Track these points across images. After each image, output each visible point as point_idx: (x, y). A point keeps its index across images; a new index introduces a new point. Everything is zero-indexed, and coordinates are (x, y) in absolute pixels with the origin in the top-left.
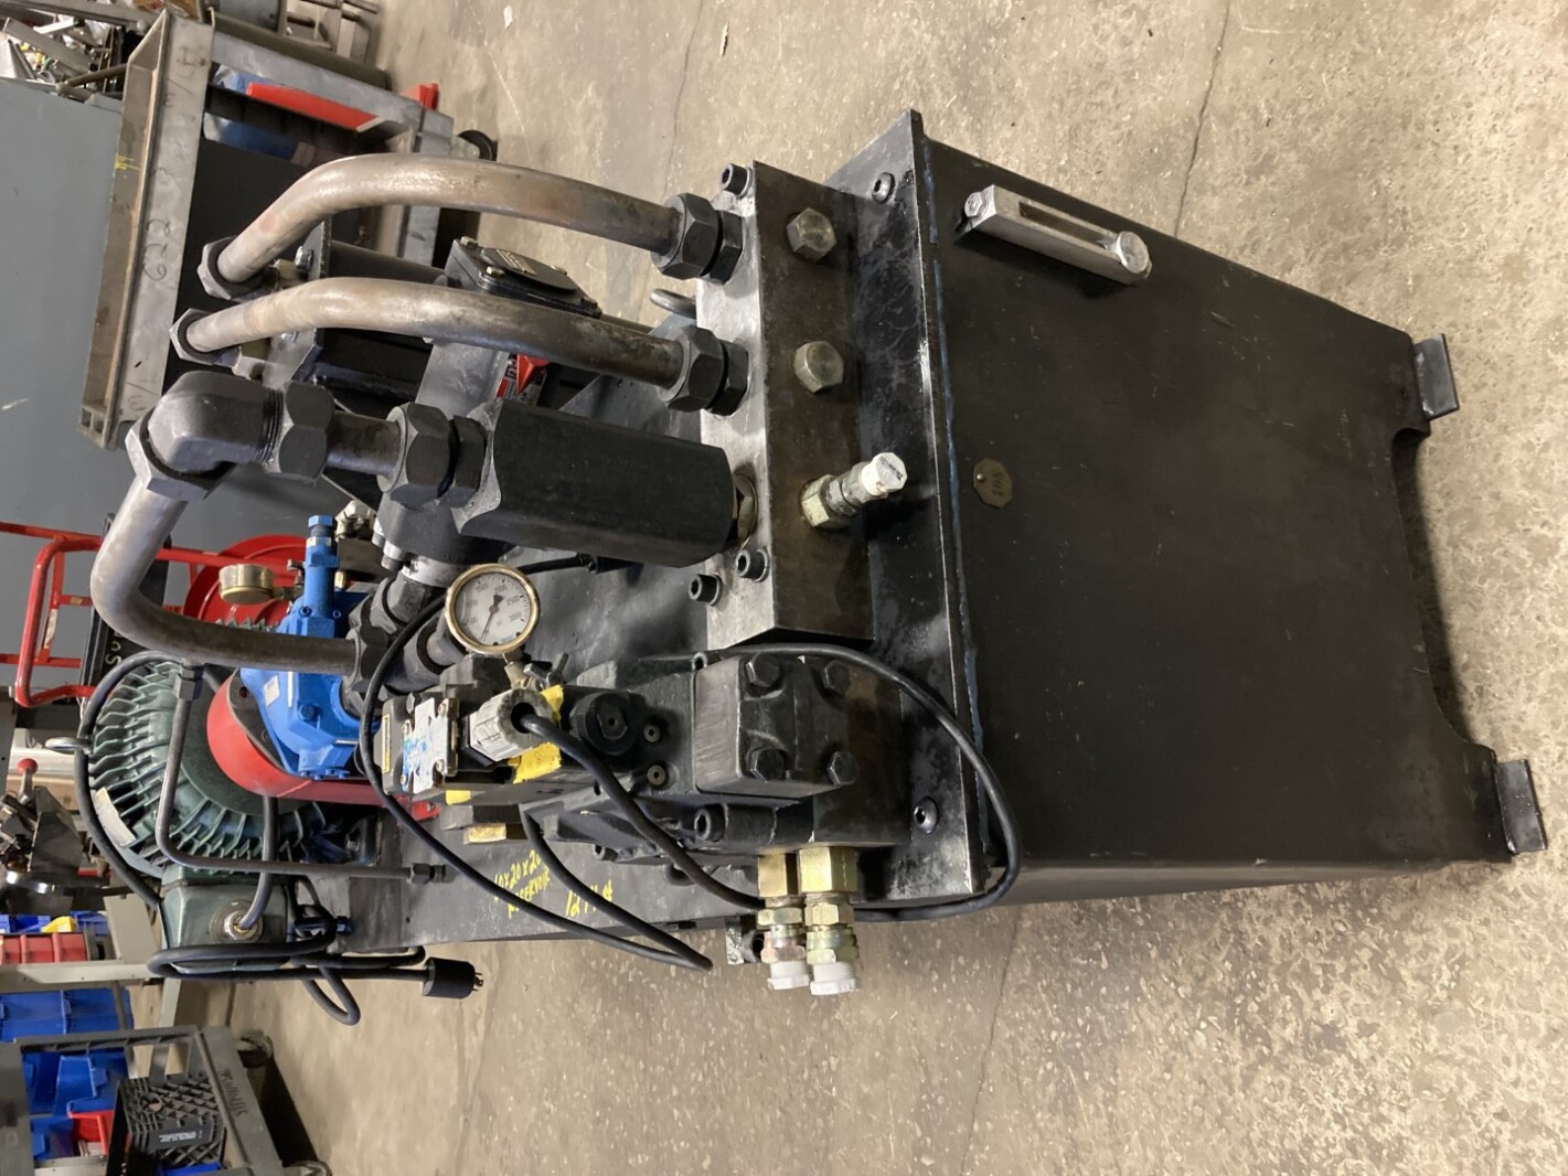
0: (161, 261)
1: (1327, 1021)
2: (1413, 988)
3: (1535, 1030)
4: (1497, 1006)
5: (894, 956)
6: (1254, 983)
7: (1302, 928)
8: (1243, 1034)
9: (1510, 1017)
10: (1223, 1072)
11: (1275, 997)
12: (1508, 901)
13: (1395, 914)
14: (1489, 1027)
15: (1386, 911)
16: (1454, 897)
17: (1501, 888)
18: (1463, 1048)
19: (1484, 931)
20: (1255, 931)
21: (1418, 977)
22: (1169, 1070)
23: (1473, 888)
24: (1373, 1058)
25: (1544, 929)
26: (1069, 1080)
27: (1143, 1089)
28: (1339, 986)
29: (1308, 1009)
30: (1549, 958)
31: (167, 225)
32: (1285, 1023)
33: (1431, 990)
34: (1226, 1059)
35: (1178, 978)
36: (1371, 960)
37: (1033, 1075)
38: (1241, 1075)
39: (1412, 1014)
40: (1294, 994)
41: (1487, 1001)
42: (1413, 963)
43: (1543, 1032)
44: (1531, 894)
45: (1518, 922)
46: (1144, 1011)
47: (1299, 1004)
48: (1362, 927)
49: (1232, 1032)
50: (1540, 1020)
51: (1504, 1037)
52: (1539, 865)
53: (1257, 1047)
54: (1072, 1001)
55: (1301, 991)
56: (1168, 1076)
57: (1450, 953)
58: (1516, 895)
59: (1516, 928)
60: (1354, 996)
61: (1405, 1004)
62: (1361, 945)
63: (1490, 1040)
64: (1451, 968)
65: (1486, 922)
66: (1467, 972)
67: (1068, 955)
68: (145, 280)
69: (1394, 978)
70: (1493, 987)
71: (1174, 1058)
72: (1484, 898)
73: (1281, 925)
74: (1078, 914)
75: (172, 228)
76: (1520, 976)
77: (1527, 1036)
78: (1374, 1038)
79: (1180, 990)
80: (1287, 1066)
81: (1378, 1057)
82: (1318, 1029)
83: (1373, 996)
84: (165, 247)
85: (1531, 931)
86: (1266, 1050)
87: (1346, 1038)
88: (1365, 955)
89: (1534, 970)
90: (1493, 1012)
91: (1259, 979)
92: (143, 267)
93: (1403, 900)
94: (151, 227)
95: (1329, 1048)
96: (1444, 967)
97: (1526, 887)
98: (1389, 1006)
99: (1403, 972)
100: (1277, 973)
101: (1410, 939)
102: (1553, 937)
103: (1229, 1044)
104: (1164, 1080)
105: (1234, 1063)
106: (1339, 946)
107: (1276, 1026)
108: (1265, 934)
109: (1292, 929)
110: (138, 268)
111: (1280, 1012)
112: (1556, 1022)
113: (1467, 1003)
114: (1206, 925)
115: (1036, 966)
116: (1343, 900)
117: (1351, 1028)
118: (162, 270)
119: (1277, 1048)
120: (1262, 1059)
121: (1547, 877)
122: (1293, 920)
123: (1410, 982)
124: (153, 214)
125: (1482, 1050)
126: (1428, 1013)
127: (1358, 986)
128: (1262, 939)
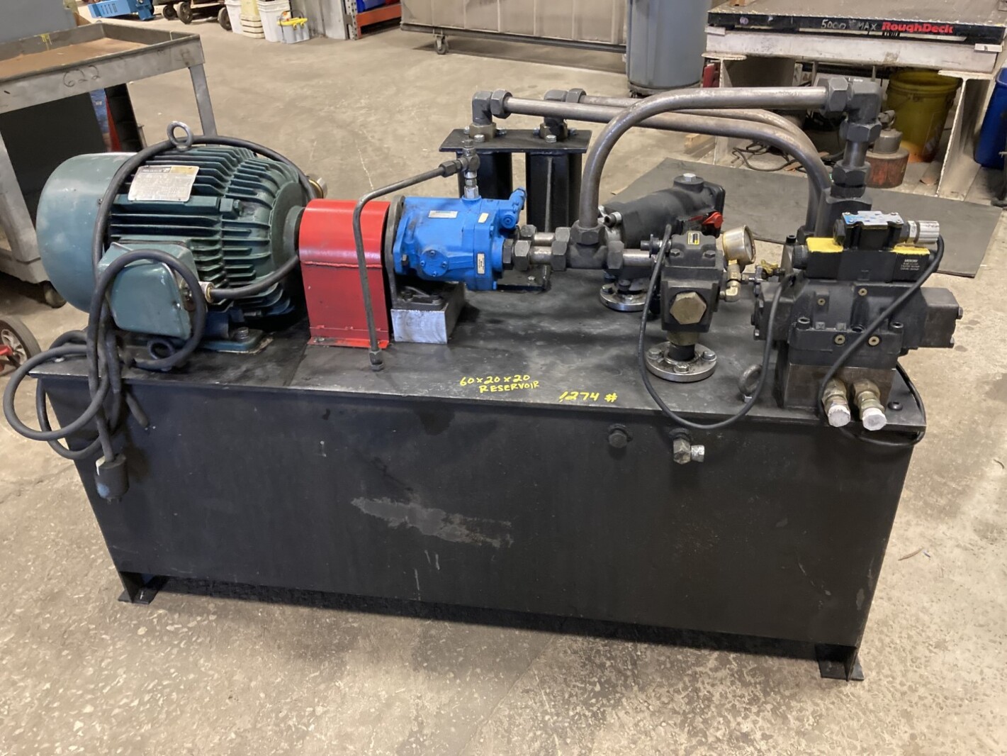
0: (77, 81)
1: (744, 731)
2: (793, 723)
3: (855, 748)
4: (837, 735)
5: (416, 659)
6: (702, 710)
7: (734, 691)
8: (689, 731)
9: (844, 742)
10: (672, 747)
11: (713, 717)
12: (843, 697)
13: (787, 693)
14: (833, 743)
15: (782, 690)
16: (817, 691)
17: (841, 692)
18: (819, 750)
19: (832, 706)
20: (705, 688)
21: (798, 719)
22: (635, 743)
23: (827, 690)
24: (769, 750)
25: (861, 710)
26: (553, 741)
27: (612, 751)
28: (753, 717)
29: (733, 725)
30: (862, 721)
31: (97, 77)
32: (718, 729)
33: (803, 725)
34: (676, 742)
35: (650, 702)
36: (772, 710)
37: (523, 736)
38: (685, 750)
39: (793, 733)
40: (725, 717)
41: (832, 733)
42: (794, 713)
43: (859, 748)
44: (854, 696)
45: (848, 705)
46: (622, 714)
47: (727, 722)
48: (769, 695)
49: (683, 730)
50: (858, 744)
51: (840, 748)
52: (858, 687)
53: (698, 738)
54: (567, 702)
55: (730, 717)
56: (633, 746)
57: (813, 713)
58: (847, 696)
59: (847, 708)
60: (761, 722)
61: (789, 729)
62: (766, 702)
63: (833, 748)
64: (814, 718)
65: (833, 703)
66: (823, 720)
67: (571, 681)
68: (60, 76)
69: (785, 718)
70: (836, 728)
71: (640, 738)
72: (832, 694)
73: (720, 688)
74: (584, 663)
75: (98, 80)
76: (848, 726)
77: (851, 749)
78: (771, 741)
79: (650, 707)
80: (717, 748)
81: (772, 749)
82: (738, 733)
83: (772, 724)
84: (85, 80)
85: (854, 710)
86: (704, 740)
87: (755, 739)
88: (769, 707)
89: (854, 724)
90: (835, 738)
91: (705, 708)
92: (68, 72)
93: (792, 688)
94: (92, 68)
95: (743, 742)
96: (811, 717)
97: (852, 694)
98: (780, 729)
99: (789, 716)
100: (716, 707)
101: (793, 703)
102: (864, 714)
103: (679, 735)
104: (630, 748)
105: (681, 744)
106: (754, 700)
107: (712, 730)
108: (711, 690)
109: (728, 691)
110: (65, 69)
111: (716, 724)
112: (865, 746)
113: (822, 732)
114: (674, 681)
115: (543, 682)
116: (760, 683)
117: (758, 735)
118: (71, 84)
119: (711, 739)
120: (701, 743)
121: (862, 692)
122: (729, 687)
123: (792, 721)
124: (99, 67)
125: (829, 752)
126: (800, 733)
127: (763, 718)
128: (709, 692)
